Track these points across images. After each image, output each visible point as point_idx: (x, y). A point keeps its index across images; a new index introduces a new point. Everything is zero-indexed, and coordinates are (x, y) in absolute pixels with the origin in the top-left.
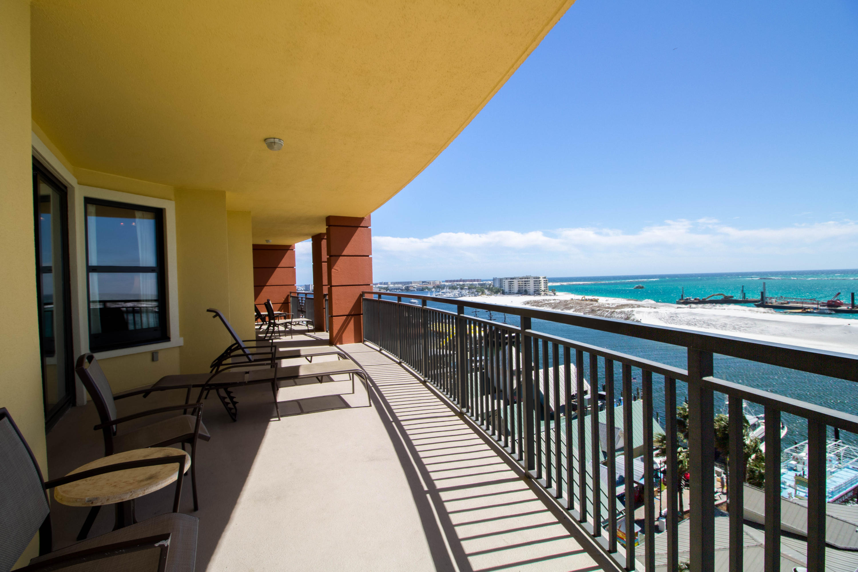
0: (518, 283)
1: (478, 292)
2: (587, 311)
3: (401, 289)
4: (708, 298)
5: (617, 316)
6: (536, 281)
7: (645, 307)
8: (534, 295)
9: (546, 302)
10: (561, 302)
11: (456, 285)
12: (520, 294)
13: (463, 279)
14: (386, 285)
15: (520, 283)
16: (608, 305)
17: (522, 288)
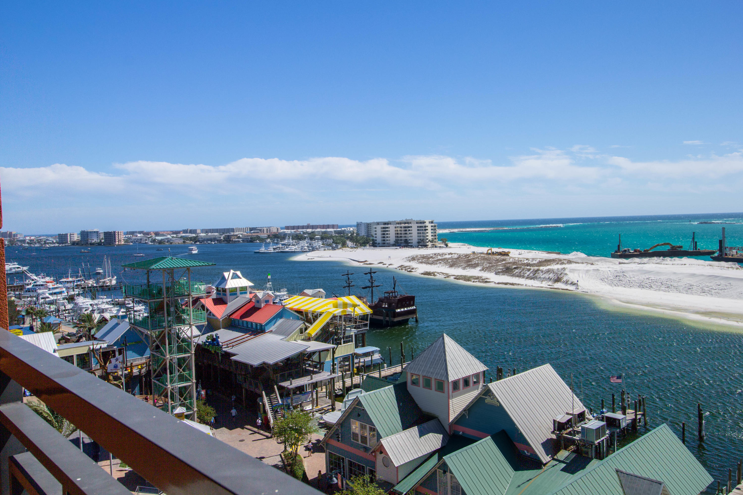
0: (395, 231)
1: (336, 243)
2: (500, 269)
3: (217, 240)
4: (651, 249)
5: (543, 276)
6: (421, 227)
7: (578, 263)
8: (418, 247)
9: (439, 257)
10: (459, 257)
11: (302, 233)
12: (398, 246)
13: (311, 224)
14: (194, 233)
15: (397, 230)
16: (527, 261)
17: (401, 237)
